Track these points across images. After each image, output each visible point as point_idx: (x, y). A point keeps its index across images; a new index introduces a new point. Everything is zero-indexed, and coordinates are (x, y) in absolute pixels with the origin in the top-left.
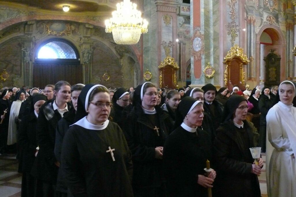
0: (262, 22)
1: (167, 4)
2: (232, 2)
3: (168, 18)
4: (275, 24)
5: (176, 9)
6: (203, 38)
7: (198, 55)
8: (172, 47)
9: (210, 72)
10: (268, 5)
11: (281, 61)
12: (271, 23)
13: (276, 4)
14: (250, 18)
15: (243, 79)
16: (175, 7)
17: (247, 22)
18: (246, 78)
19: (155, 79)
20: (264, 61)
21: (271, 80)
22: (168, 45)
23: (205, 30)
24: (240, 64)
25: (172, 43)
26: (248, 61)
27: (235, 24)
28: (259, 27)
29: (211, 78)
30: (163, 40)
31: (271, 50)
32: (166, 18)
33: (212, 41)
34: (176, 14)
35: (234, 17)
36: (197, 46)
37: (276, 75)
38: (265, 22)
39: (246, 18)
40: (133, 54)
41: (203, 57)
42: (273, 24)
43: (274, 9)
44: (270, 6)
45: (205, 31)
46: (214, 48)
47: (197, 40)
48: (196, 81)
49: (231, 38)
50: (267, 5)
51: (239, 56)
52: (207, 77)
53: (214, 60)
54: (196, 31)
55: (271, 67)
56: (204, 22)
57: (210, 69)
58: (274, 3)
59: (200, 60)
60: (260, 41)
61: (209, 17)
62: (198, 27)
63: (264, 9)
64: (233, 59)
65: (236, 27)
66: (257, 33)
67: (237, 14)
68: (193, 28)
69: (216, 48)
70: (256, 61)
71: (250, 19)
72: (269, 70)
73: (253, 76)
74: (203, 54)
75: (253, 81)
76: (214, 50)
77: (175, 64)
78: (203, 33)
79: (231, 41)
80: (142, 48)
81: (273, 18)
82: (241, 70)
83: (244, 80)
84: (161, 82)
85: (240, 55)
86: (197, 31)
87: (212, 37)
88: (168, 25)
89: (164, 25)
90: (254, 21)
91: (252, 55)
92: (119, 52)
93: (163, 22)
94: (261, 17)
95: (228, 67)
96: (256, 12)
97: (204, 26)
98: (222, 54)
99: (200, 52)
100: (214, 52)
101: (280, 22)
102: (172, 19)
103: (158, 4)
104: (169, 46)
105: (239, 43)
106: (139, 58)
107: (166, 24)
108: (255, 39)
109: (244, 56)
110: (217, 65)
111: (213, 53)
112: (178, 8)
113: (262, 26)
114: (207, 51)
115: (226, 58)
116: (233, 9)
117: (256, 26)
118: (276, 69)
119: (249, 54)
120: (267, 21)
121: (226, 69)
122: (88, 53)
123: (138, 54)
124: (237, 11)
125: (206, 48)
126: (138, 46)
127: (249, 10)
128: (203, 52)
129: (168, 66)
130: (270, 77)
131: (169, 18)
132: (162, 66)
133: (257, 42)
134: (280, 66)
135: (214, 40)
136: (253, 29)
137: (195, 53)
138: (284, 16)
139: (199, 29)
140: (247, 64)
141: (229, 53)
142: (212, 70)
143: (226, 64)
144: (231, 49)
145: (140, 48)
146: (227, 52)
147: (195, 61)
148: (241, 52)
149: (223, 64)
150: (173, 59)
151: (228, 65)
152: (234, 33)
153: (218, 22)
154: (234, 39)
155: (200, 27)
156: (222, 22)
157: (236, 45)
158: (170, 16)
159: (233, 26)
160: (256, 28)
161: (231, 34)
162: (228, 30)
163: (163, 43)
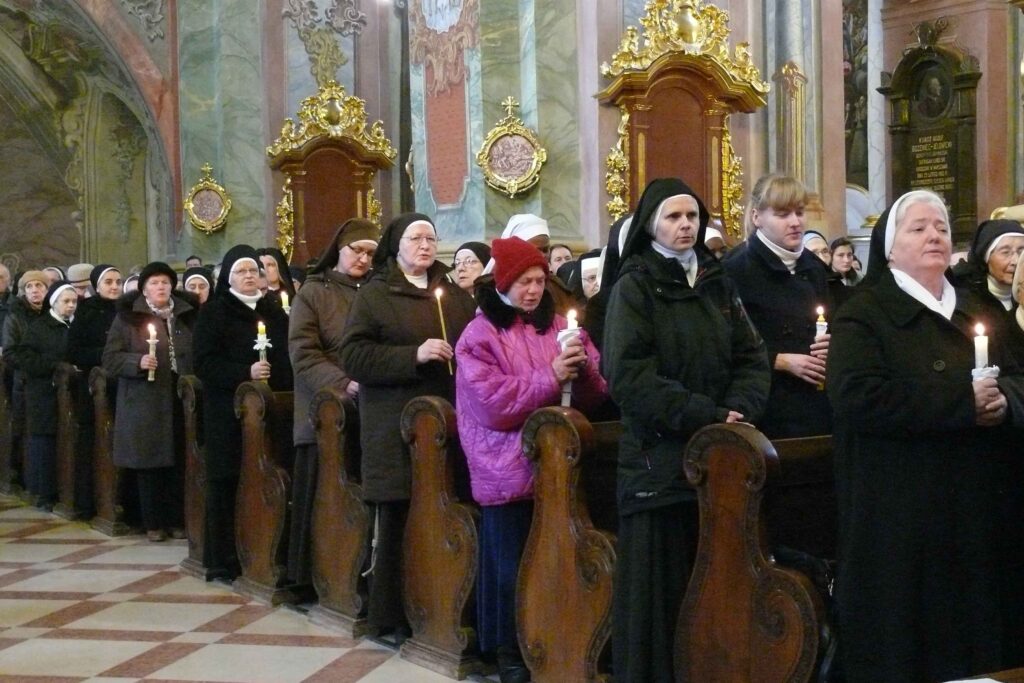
7: (447, 51)
8: (352, 30)
9: (516, 155)
11: (982, 94)
15: (735, 198)
19: (255, 222)
20: (882, 96)
22: (326, 19)
24: (708, 105)
25: (349, 11)
26: (768, 87)
29: (524, 195)
31: (924, 27)
37: (951, 180)
40: (125, 79)
41: (474, 63)
46: (543, 5)
51: (699, 53)
52: (499, 191)
53: (541, 78)
55: (926, 134)
57: (521, 141)
59: (461, 84)
64: (661, 74)
69: (551, 4)
70: (821, 92)
72: (914, 149)
74: (474, 48)
76: (538, 21)
77: (368, 129)
80: (174, 42)
82: (720, 147)
83: (736, 208)
84: (290, 239)
85: (705, 47)
91: (796, 55)
92: (47, 69)
95: (630, 128)
98: (591, 43)
99: (458, 37)
100: (538, 32)
104: (331, 28)
106: (156, 98)
109: (733, 54)
110: (561, 117)
111: (534, 37)
114: (495, 30)
115: (616, 67)
118: (949, 145)
119: (772, 48)
121: (619, 136)
123: (149, 77)
125: (493, 7)
126: (150, 28)
128: (473, 31)
129: (328, 142)
132: (293, 146)
137: (434, 43)
140: (759, 109)
141: (632, 36)
142: (529, 146)
143: (618, 106)
144: (651, 10)
145: (162, 38)
146: (624, 30)
147: (434, 96)
148: (715, 30)
149: (596, 103)
150: (358, 107)
151: (630, 112)
163: (297, 6)
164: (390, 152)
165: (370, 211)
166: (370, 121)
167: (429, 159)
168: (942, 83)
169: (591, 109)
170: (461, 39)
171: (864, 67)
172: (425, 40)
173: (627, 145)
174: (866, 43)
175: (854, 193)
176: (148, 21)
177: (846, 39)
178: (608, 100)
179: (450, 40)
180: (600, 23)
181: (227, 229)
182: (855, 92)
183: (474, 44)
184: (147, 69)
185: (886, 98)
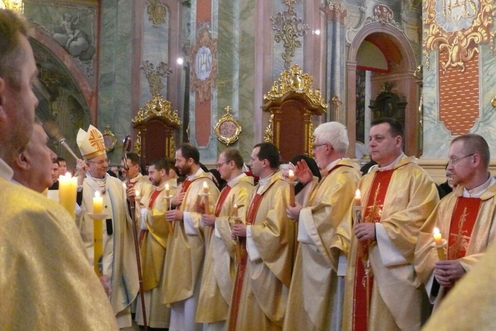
0: (361, 18)
3: (160, 9)
4: (393, 24)
6: (216, 47)
7: (204, 88)
8: (167, 75)
9: (230, 129)
11: (407, 110)
12: (383, 22)
14: (334, 6)
17: (326, 16)
20: (370, 109)
22: (157, 70)
24: (304, 112)
25: (166, 67)
26: (327, 106)
27: (294, 17)
28: (356, 28)
29: (232, 144)
30: (145, 60)
31: (386, 84)
32: (154, 8)
33: (236, 56)
35: (293, 0)
36: (204, 67)
38: (369, 18)
39: (324, 6)
40: (78, 91)
41: (215, 93)
42: (389, 24)
45: (220, 32)
46: (242, 72)
47: (203, 53)
49: (284, 49)
51: (302, 92)
52: (223, 142)
53: (240, 100)
54: (202, 31)
56: (218, 8)
57: (232, 123)
59: (209, 100)
60: (357, 60)
62: (206, 21)
64: (285, 100)
65: (296, 26)
66: (350, 42)
68: (195, 25)
69: (245, 71)
70: (347, 108)
71: (334, 9)
74: (215, 87)
76: (240, 78)
77: (172, 114)
78: (215, 35)
79: (284, 56)
80: (97, 77)
81: (389, 10)
82: (308, 128)
85: (303, 90)
86: (203, 33)
87: (237, 46)
88: (159, 25)
89: (151, 24)
90: (344, 15)
91: (338, 93)
92: (47, 85)
93: (146, 16)
94: (360, 4)
95: (274, 120)
97: (219, 19)
98: (260, 86)
99: (208, 83)
100: (240, 82)
101: (404, 21)
105: (302, 63)
106: (89, 98)
107: (154, 23)
108: (345, 55)
109: (314, 93)
110: (247, 114)
111: (238, 83)
113: (362, 26)
114: (223, 80)
115: (269, 97)
117: (348, 27)
119: (329, 90)
120: (374, 17)
121: (270, 123)
123: (87, 90)
125: (223, 72)
126: (88, 72)
128: (215, 81)
129: (155, 118)
131: (161, 11)
132: (141, 119)
133: (350, 63)
135: (242, 52)
136: (340, 31)
137: (199, 84)
138: (412, 7)
139: (208, 26)
140: (323, 114)
141: (276, 85)
142: (235, 125)
143: (270, 111)
144: (283, 75)
145: (93, 75)
146: (273, 83)
147: (199, 104)
148: (308, 83)
149: (262, 110)
150: (168, 104)
151: (274, 114)
152: (293, 39)
153: (253, 11)
154: (290, 53)
155: (210, 21)
156: (261, 11)
157: (296, 67)
158: (164, 4)
159: (290, 22)
160: (348, 31)
161: (284, 40)
162: (277, 30)
163: (146, 65)
164: (180, 123)
165: (171, 145)
166: (172, 110)
167: (196, 129)
168: (393, 105)
169: (259, 112)
170: (210, 83)
171: (364, 97)
172: (196, 82)
173: (273, 126)
174: (365, 88)
175: (359, 145)
176: (88, 69)
177: (357, 86)
178: (265, 109)
179: (206, 83)
180: (263, 80)
181: (115, 151)
182: (360, 106)
183: (215, 86)
184: (87, 88)
185: (372, 111)
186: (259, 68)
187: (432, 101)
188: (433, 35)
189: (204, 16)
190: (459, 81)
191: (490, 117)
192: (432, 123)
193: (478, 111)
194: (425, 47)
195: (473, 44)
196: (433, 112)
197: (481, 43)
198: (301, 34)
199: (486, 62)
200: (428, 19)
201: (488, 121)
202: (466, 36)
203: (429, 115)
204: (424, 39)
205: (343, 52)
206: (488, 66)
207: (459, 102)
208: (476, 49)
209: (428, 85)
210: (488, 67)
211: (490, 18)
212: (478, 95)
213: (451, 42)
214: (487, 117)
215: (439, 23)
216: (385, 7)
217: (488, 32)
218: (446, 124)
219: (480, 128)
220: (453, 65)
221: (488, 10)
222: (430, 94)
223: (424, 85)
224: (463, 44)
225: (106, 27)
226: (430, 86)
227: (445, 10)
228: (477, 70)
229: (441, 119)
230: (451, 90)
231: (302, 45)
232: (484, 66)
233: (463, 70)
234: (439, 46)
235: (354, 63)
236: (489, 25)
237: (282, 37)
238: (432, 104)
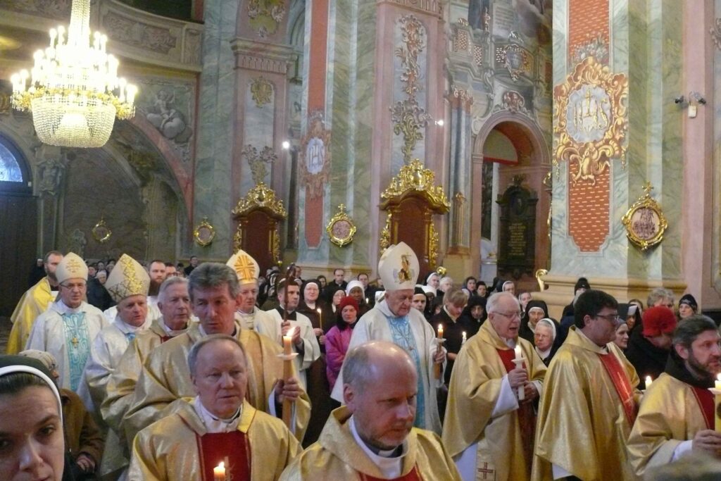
0: (489, 105)
1: (262, 50)
2: (410, 51)
3: (265, 86)
4: (524, 112)
5: (288, 67)
6: (330, 138)
7: (316, 183)
8: (271, 160)
9: (343, 229)
10: (507, 64)
11: (539, 208)
12: (513, 110)
13: (528, 63)
14: (459, 93)
15: (434, 250)
16: (284, 61)
17: (451, 103)
18: (443, 248)
19: (224, 242)
20: (498, 205)
21: (514, 254)
22: (260, 156)
23: (336, 119)
24: (425, 211)
25: (270, 152)
26: (450, 205)
28: (482, 117)
29: (346, 246)
30: (247, 144)
31: (516, 177)
32: (258, 87)
33: (352, 149)
34: (287, 80)
35: (415, 88)
36: (315, 161)
37: (525, 242)
38: (498, 106)
39: (448, 93)
40: (172, 177)
41: (328, 189)
42: (520, 112)
43: (522, 74)
44: (513, 67)
45: (334, 123)
46: (358, 166)
47: (316, 145)
48: (309, 253)
49: (404, 142)
50: (504, 63)
51: (423, 190)
52: (336, 244)
53: (356, 198)
55: (515, 222)
56: (332, 97)
57: (346, 223)
58: (522, 59)
59: (322, 196)
60: (484, 152)
61: (347, 85)
62: (318, 110)
63: (495, 74)
64: (406, 197)
65: (418, 117)
66: (476, 133)
67: (424, 81)
68: (307, 113)
69: (361, 166)
70: (472, 205)
71: (460, 96)
72: (510, 228)
73: (461, 245)
74: (328, 182)
75: (462, 258)
76: (355, 173)
77: (276, 204)
78: (328, 126)
79: (404, 150)
80: (194, 161)
81: (519, 97)
82: (429, 228)
83: (435, 255)
85: (425, 187)
86: (315, 122)
87: (352, 138)
88: (263, 106)
89: (254, 104)
90: (470, 102)
91: (462, 189)
92: (138, 169)
93: (249, 95)
94: (488, 91)
95: (391, 220)
96: (474, 80)
97: (334, 108)
98: (377, 182)
99: (319, 178)
100: (355, 178)
101: (536, 109)
102: (275, 88)
103: (239, 50)
104: (262, 159)
105: (424, 157)
106: (185, 186)
107: (258, 103)
108: (470, 147)
109: (436, 189)
110: (363, 213)
111: (353, 180)
112: (293, 64)
113: (490, 115)
114: (337, 176)
115: (387, 195)
116: (411, 66)
117: (474, 116)
118: (524, 227)
119: (452, 186)
120: (503, 104)
121: (387, 223)
122: (54, 167)
123: (182, 176)
124: (422, 72)
125: (336, 166)
126: (184, 156)
127: (456, 72)
128: (328, 176)
129: (258, 209)
130: (511, 248)
131: (266, 89)
132: (242, 210)
133: (476, 155)
134: (534, 220)
135: (358, 145)
136: (466, 122)
137: (309, 179)
138: (547, 93)
139: (321, 115)
140: (446, 214)
141: (394, 182)
142: (349, 225)
143: (387, 210)
144: (402, 171)
145: (189, 160)
146: (391, 179)
147: (309, 200)
148: (429, 180)
149: (378, 209)
150: (272, 194)
151: (392, 213)
152: (413, 131)
153: (371, 100)
154: (411, 146)
155: (324, 110)
156: (380, 101)
157: (417, 162)
158: (269, 81)
159: (411, 112)
160: (474, 120)
161: (404, 132)
162: (396, 121)
163: (248, 149)
164: (285, 214)
165: (274, 239)
166: (277, 200)
167: (306, 227)
168: (523, 201)
169: (375, 211)
171: (491, 188)
172: (306, 176)
173: (390, 227)
174: (492, 178)
175: (484, 241)
176: (184, 153)
177: (484, 175)
178: (382, 208)
180: (381, 176)
181: (213, 245)
182: (486, 197)
184: (182, 173)
185: (499, 207)
186: (376, 162)
187: (561, 214)
188: (563, 144)
189: (317, 104)
190: (590, 195)
191: (621, 234)
192: (560, 237)
193: (608, 228)
194: (556, 157)
195: (604, 157)
196: (562, 226)
197: (613, 157)
198: (423, 125)
199: (617, 178)
200: (558, 127)
201: (619, 239)
202: (597, 149)
203: (559, 229)
204: (554, 148)
205: (469, 142)
206: (619, 181)
207: (589, 217)
208: (607, 162)
209: (557, 197)
210: (619, 183)
211: (622, 131)
212: (608, 211)
213: (582, 153)
214: (616, 235)
215: (571, 132)
216: (516, 94)
217: (619, 146)
218: (575, 240)
219: (610, 246)
220: (584, 178)
221: (619, 123)
222: (559, 207)
223: (554, 196)
224: (595, 156)
225: (205, 107)
226: (559, 199)
227: (576, 119)
228: (608, 184)
229: (570, 234)
230: (581, 204)
231: (424, 136)
232: (615, 181)
233: (594, 184)
234: (569, 157)
235: (481, 156)
236: (621, 139)
237: (402, 129)
238: (561, 217)
